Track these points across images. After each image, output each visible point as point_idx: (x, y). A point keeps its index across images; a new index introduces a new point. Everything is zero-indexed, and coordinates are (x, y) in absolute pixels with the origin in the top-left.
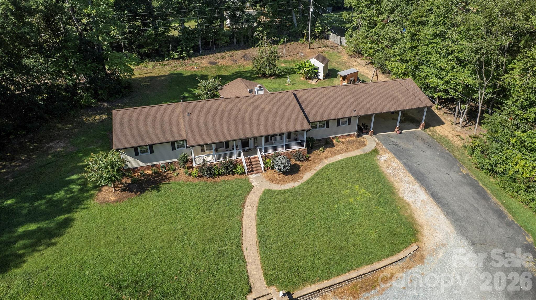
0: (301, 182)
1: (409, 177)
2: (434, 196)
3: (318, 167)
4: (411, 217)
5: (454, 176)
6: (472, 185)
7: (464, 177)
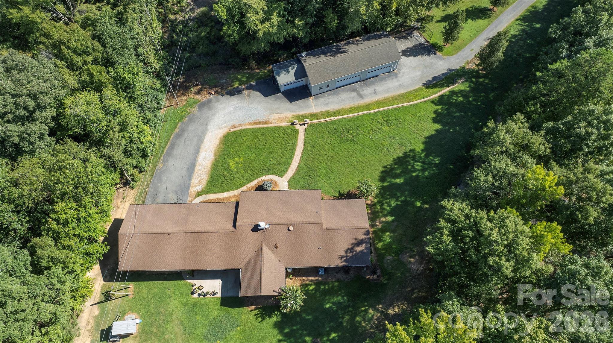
3: (245, 187)
5: (171, 162)
6: (169, 154)
7: (167, 161)
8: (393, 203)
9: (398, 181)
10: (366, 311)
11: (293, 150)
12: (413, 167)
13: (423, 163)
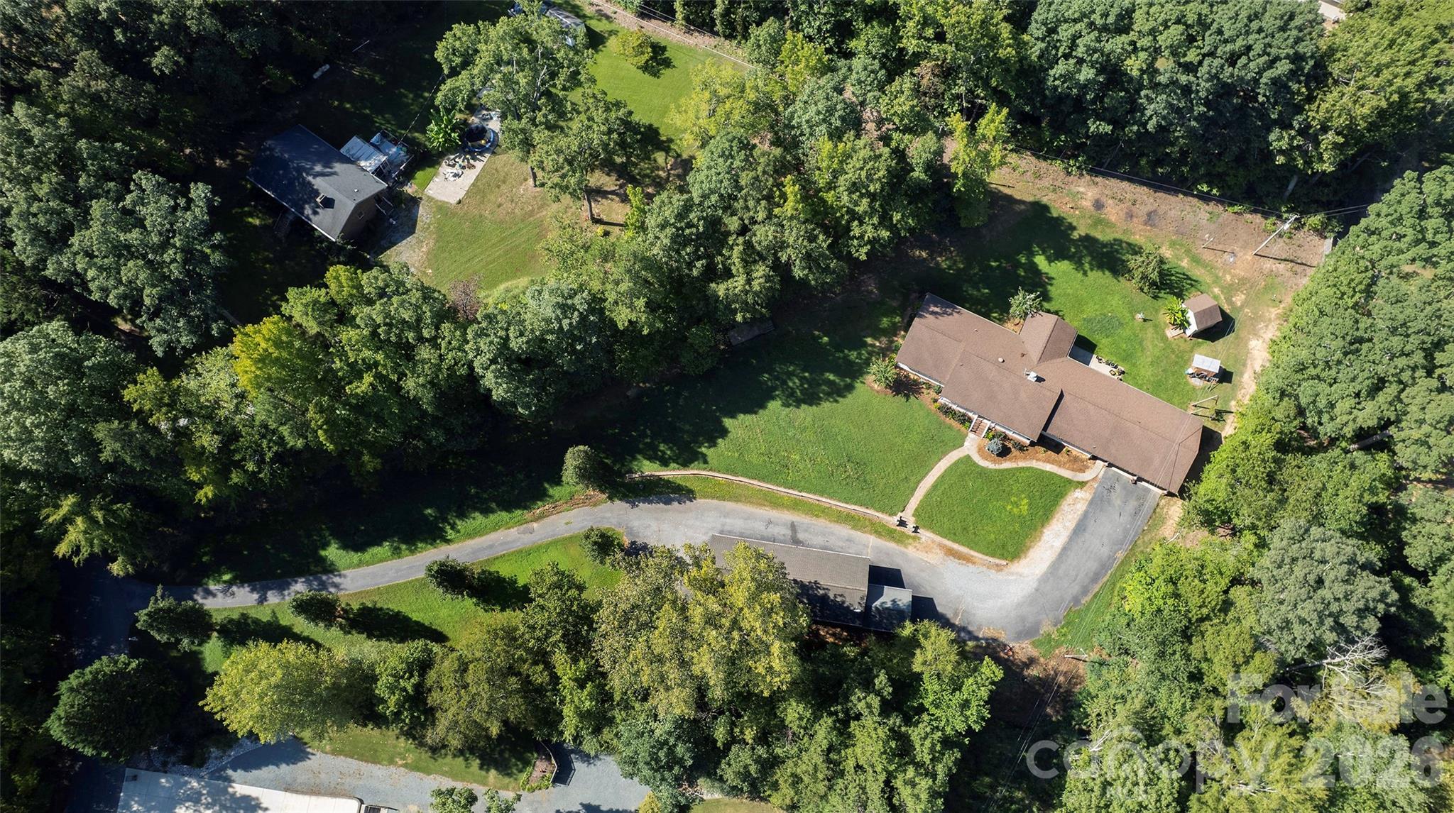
0: (997, 467)
1: (1071, 525)
2: (1065, 549)
3: (1022, 464)
4: (1028, 549)
5: (1105, 551)
6: (1104, 567)
7: (1109, 557)
8: (853, 355)
9: (832, 377)
10: (950, 268)
11: (935, 487)
12: (802, 385)
13: (784, 382)
